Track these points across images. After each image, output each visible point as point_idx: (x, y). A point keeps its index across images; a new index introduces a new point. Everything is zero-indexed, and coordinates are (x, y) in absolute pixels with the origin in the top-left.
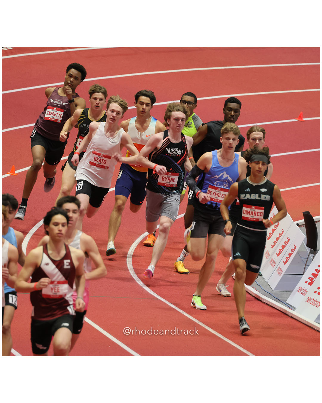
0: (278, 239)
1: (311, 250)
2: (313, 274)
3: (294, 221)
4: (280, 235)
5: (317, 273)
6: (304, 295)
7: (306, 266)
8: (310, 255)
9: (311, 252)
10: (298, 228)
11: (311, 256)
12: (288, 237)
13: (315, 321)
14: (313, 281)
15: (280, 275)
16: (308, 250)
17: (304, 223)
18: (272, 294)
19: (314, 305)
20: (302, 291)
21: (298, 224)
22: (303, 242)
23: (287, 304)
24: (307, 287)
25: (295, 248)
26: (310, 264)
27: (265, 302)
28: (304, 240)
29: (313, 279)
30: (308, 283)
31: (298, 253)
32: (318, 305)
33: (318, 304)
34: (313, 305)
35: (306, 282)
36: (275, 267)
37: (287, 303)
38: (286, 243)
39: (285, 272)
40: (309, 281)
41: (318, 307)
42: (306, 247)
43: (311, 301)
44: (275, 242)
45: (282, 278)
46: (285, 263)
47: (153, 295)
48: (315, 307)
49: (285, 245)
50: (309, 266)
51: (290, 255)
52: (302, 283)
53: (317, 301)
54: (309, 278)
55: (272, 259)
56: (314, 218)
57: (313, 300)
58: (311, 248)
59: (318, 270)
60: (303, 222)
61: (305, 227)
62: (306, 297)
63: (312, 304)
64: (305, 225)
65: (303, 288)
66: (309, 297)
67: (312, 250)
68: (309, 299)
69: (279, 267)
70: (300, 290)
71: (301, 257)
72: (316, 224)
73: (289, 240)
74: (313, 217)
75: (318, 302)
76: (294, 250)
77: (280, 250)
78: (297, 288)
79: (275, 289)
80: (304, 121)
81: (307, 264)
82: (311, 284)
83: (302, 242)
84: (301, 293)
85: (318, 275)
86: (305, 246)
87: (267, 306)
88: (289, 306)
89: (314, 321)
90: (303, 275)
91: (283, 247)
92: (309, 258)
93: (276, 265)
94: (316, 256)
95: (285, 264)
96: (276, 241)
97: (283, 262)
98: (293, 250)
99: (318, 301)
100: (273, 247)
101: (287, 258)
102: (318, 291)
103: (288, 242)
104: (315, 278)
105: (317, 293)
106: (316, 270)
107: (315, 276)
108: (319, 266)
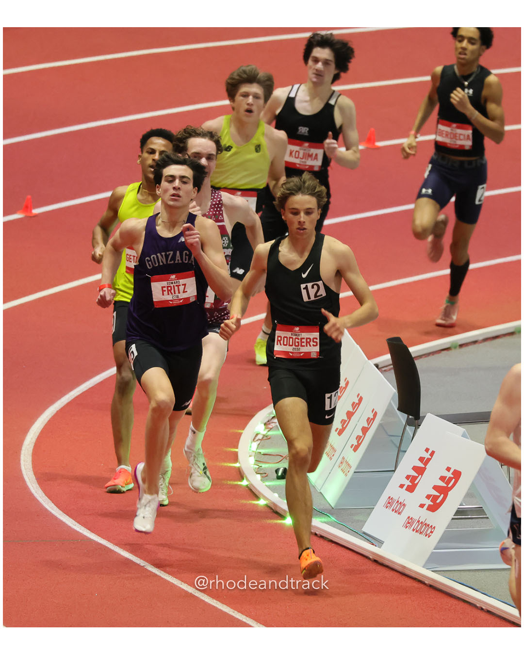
1: (408, 417)
2: (415, 468)
3: (370, 357)
5: (424, 466)
6: (399, 513)
7: (400, 451)
8: (408, 428)
9: (409, 423)
10: (379, 372)
11: (410, 430)
12: (359, 394)
13: (423, 567)
14: (416, 482)
15: (346, 475)
16: (403, 417)
17: (391, 362)
18: (331, 516)
19: (421, 533)
20: (394, 505)
21: (377, 366)
22: (390, 403)
23: (365, 536)
24: (403, 495)
25: (375, 415)
26: (407, 449)
27: (317, 533)
28: (393, 398)
29: (416, 478)
30: (405, 487)
31: (381, 426)
32: (429, 532)
33: (430, 530)
34: (418, 534)
35: (402, 486)
36: (334, 458)
37: (364, 533)
38: (356, 406)
39: (356, 469)
40: (408, 483)
41: (429, 537)
42: (398, 412)
43: (415, 525)
45: (352, 479)
46: (356, 448)
47: (81, 531)
48: (423, 536)
49: (353, 410)
50: (406, 451)
51: (365, 430)
52: (393, 489)
53: (426, 524)
54: (408, 477)
56: (412, 350)
57: (419, 521)
58: (409, 413)
59: (425, 458)
60: (388, 360)
61: (393, 371)
62: (403, 518)
63: (417, 531)
64: (392, 366)
65: (396, 498)
66: (409, 517)
67: (410, 417)
68: (410, 522)
69: (343, 458)
70: (389, 503)
71: (389, 434)
72: (416, 362)
73: (361, 399)
74: (409, 349)
75: (428, 525)
76: (374, 419)
77: (343, 422)
78: (383, 499)
79: (335, 507)
80: (379, 148)
81: (402, 449)
82: (411, 489)
83: (389, 401)
84: (393, 510)
85: (425, 468)
86: (396, 409)
87: (322, 541)
88: (367, 537)
89: (422, 565)
90: (394, 471)
91: (350, 415)
92: (405, 434)
93: (337, 454)
94: (419, 431)
95: (355, 450)
97: (351, 447)
98: (370, 421)
99: (428, 523)
101: (359, 438)
102: (428, 502)
103: (359, 404)
104: (420, 476)
105: (426, 507)
106: (421, 459)
107: (420, 471)
108: (427, 450)
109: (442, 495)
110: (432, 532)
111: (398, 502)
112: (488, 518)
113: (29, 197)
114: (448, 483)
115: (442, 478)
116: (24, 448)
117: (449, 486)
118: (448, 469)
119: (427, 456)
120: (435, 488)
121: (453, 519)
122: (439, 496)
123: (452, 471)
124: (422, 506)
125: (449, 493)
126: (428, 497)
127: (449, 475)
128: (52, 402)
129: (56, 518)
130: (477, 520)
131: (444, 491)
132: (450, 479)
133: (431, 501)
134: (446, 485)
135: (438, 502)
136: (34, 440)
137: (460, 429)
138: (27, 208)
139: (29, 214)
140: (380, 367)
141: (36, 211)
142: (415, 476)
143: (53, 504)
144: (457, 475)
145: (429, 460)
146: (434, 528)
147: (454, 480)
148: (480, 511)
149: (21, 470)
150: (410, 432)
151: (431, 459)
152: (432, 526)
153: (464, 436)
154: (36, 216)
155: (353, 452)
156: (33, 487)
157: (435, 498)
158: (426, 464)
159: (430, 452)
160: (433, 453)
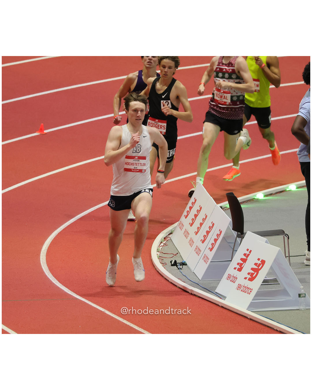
0: (201, 224)
1: (238, 233)
2: (242, 259)
3: (217, 203)
4: (204, 220)
5: (246, 258)
6: (234, 282)
7: (234, 251)
8: (238, 239)
9: (238, 236)
10: (222, 210)
11: (238, 240)
12: (212, 222)
13: (247, 309)
14: (242, 266)
15: (206, 263)
16: (235, 233)
17: (228, 205)
18: (199, 284)
19: (245, 292)
20: (231, 278)
21: (221, 207)
22: (228, 226)
24: (236, 273)
25: (221, 232)
26: (238, 249)
27: (192, 293)
28: (230, 224)
29: (242, 264)
30: (237, 269)
31: (224, 238)
32: (249, 292)
33: (250, 291)
34: (244, 293)
35: (235, 268)
36: (200, 255)
37: (216, 293)
38: (211, 228)
39: (212, 260)
40: (238, 267)
41: (249, 294)
42: (232, 231)
43: (242, 288)
44: (198, 228)
45: (209, 266)
46: (211, 250)
47: (71, 294)
48: (246, 294)
49: (210, 230)
50: (237, 251)
51: (216, 240)
52: (231, 270)
53: (248, 288)
54: (238, 264)
55: (197, 246)
57: (244, 286)
59: (246, 254)
61: (229, 210)
62: (236, 285)
63: (243, 291)
65: (232, 274)
66: (239, 284)
67: (239, 233)
68: (239, 287)
69: (205, 255)
70: (229, 277)
71: (228, 242)
72: (241, 205)
73: (213, 225)
74: (238, 198)
75: (249, 288)
76: (220, 234)
77: (205, 236)
78: (226, 275)
79: (202, 279)
81: (235, 249)
82: (240, 270)
84: (231, 281)
85: (247, 259)
86: (231, 229)
87: (194, 297)
88: (218, 295)
90: (231, 261)
91: (208, 232)
92: (236, 242)
93: (202, 253)
94: (243, 240)
96: (199, 226)
97: (209, 249)
98: (218, 235)
99: (249, 287)
100: (197, 233)
101: (212, 244)
102: (249, 276)
103: (212, 227)
104: (244, 263)
105: (248, 279)
106: (245, 255)
107: (244, 260)
108: (248, 250)
109: (256, 273)
110: (251, 292)
111: (233, 276)
112: (279, 284)
113: (42, 124)
114: (258, 266)
115: (256, 264)
116: (41, 252)
117: (259, 268)
118: (259, 259)
119: (248, 253)
120: (252, 269)
121: (262, 285)
122: (254, 273)
123: (260, 260)
124: (246, 278)
125: (259, 271)
126: (249, 274)
127: (259, 262)
128: (56, 229)
129: (59, 288)
130: (274, 285)
131: (257, 271)
132: (260, 264)
133: (250, 276)
134: (258, 268)
135: (254, 276)
136: (47, 248)
137: (264, 239)
138: (41, 130)
139: (42, 133)
140: (223, 208)
141: (46, 131)
142: (242, 263)
143: (57, 281)
144: (263, 262)
145: (249, 255)
146: (252, 289)
147: (262, 265)
148: (275, 280)
149: (40, 264)
150: (239, 241)
151: (250, 254)
152: (251, 289)
153: (266, 242)
154: (46, 134)
155: (210, 251)
156: (46, 272)
157: (252, 274)
158: (247, 257)
159: (249, 251)
160: (251, 251)
